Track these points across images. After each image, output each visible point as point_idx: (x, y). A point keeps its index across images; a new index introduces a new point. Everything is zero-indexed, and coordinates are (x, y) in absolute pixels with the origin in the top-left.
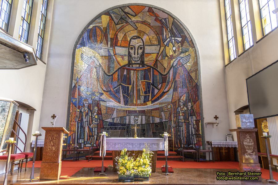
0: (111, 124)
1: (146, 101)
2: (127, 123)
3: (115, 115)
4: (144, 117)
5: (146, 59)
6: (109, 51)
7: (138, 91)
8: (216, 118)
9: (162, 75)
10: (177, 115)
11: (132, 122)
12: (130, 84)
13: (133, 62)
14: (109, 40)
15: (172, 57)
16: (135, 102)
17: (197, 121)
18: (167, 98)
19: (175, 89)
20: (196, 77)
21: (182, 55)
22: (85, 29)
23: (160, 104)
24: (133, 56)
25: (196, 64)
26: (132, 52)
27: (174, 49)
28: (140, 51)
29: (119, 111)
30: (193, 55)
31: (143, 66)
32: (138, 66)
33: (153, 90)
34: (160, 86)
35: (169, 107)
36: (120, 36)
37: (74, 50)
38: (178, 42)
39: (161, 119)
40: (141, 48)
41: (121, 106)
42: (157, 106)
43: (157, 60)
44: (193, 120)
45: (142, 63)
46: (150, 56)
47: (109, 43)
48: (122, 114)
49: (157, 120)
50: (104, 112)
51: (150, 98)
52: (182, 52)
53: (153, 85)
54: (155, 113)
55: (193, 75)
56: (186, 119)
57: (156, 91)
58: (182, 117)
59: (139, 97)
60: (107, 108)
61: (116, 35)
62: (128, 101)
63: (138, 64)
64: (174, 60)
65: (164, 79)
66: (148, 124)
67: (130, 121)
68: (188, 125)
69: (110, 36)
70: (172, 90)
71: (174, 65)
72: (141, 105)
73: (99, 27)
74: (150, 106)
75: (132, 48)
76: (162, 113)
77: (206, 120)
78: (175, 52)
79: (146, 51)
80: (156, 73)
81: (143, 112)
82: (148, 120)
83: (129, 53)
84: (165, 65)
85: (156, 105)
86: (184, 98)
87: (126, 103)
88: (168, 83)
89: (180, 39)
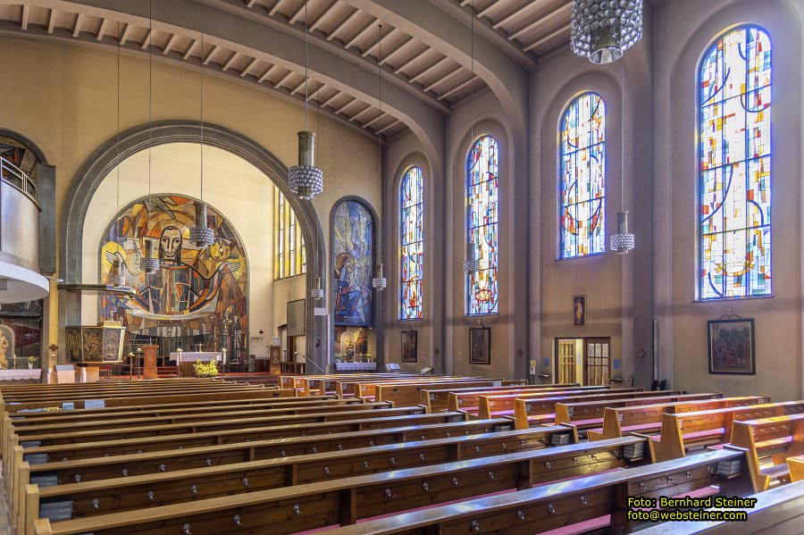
0: (139, 337)
1: (182, 308)
2: (158, 335)
3: (142, 326)
4: (179, 328)
5: (182, 256)
6: (134, 243)
7: (172, 296)
8: (261, 332)
9: (203, 278)
10: (221, 327)
11: (165, 335)
12: (162, 287)
13: (166, 258)
14: (137, 229)
15: (217, 260)
16: (167, 310)
17: (243, 336)
18: (210, 307)
19: (220, 299)
20: (245, 289)
21: (230, 260)
22: (113, 221)
23: (201, 313)
24: (166, 249)
25: (246, 275)
26: (165, 244)
27: (221, 250)
28: (176, 245)
29: (147, 320)
30: (242, 264)
31: (178, 264)
32: (171, 263)
33: (192, 297)
34: (201, 292)
35: (212, 318)
36: (151, 225)
37: (100, 249)
38: (226, 244)
39: (201, 331)
40: (177, 241)
41: (151, 314)
42: (197, 316)
43: (197, 259)
44: (238, 334)
45: (178, 260)
46: (189, 253)
47: (136, 233)
48: (152, 325)
49: (196, 333)
50: (130, 322)
51: (188, 306)
52: (230, 257)
53: (192, 289)
54: (192, 324)
55: (241, 286)
56: (231, 332)
57: (196, 298)
58: (226, 331)
59: (172, 304)
60: (134, 317)
61: (146, 224)
62: (158, 309)
63: (172, 260)
64: (220, 263)
65: (207, 284)
66: (184, 336)
67: (161, 333)
68: (232, 338)
69: (138, 225)
70: (216, 299)
71: (220, 269)
72: (177, 314)
73: (128, 217)
74: (187, 315)
75: (165, 240)
76: (203, 325)
77: (251, 336)
78: (222, 253)
79: (183, 246)
80: (196, 275)
81: (179, 322)
82: (184, 331)
83: (161, 245)
84: (209, 268)
85: (196, 314)
86: (230, 310)
87: (156, 310)
88: (212, 289)
89: (229, 242)
